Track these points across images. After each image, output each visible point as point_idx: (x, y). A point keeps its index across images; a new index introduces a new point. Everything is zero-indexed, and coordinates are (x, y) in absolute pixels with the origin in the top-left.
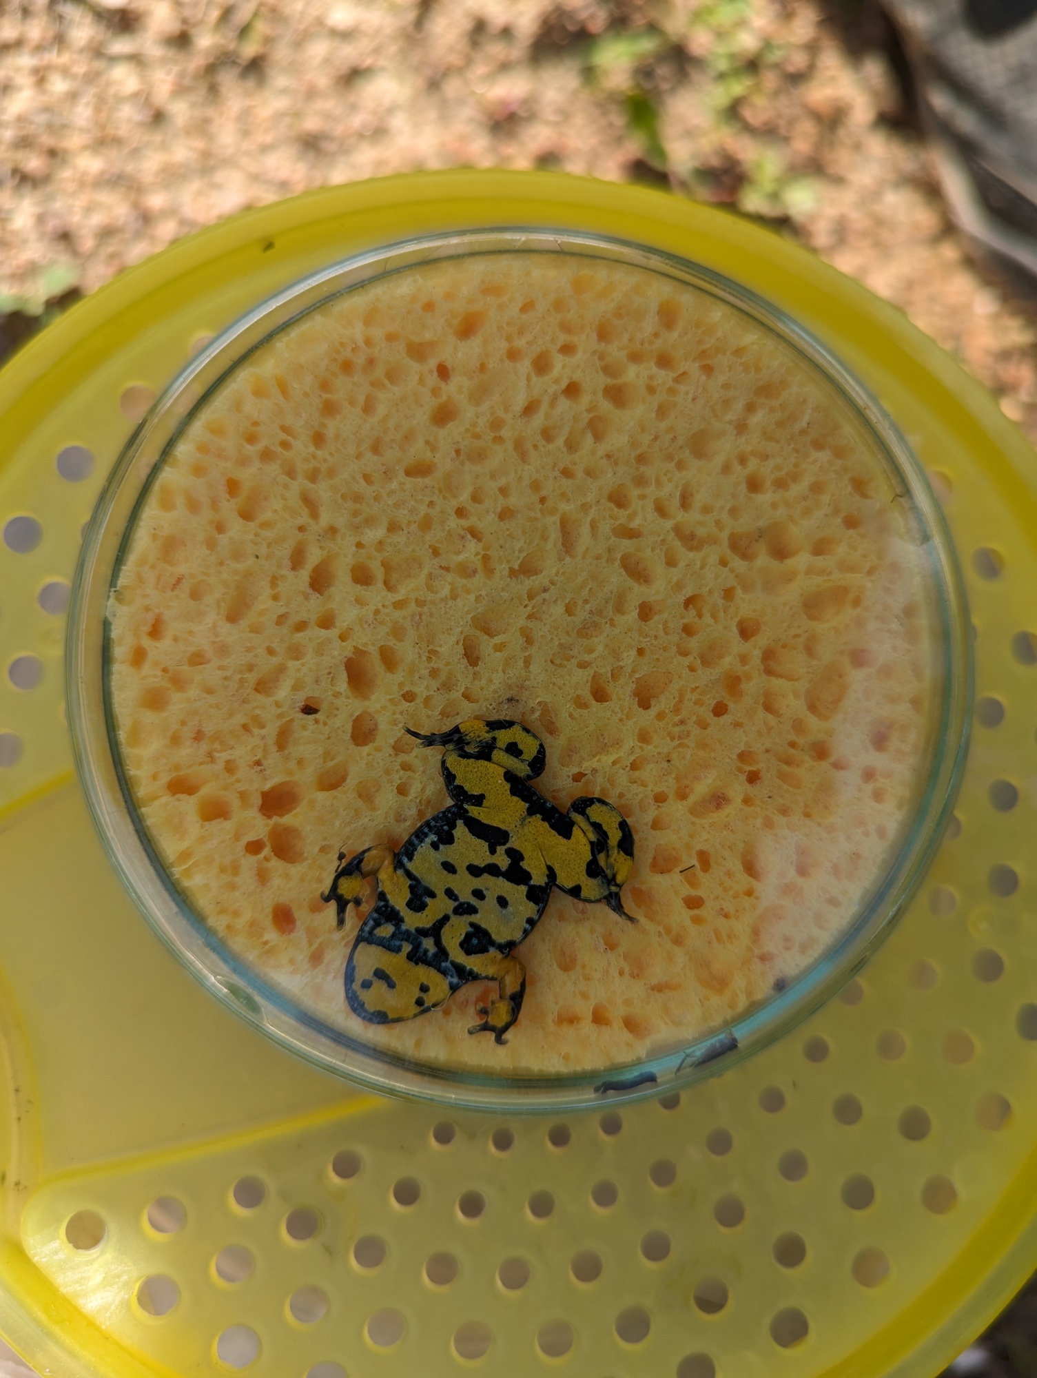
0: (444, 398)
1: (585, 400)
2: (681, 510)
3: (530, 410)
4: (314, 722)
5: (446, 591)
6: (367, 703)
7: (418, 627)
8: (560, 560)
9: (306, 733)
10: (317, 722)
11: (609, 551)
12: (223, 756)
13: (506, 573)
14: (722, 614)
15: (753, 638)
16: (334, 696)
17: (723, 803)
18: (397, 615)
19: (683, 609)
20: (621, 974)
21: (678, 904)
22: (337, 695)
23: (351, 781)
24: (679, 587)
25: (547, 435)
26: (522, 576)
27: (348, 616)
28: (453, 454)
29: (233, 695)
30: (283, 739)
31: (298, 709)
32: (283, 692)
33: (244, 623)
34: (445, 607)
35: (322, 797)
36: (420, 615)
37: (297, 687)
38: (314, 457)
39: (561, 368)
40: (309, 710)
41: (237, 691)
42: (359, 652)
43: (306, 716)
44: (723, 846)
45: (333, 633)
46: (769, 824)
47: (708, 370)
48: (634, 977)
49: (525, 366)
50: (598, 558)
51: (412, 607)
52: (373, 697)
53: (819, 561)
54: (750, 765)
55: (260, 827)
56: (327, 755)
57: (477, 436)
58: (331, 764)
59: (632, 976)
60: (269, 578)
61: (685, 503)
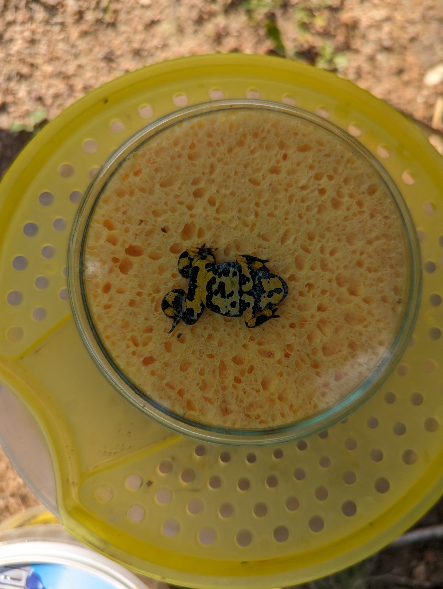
0: (279, 165)
1: (325, 197)
2: (329, 254)
3: (303, 188)
4: (162, 235)
5: (234, 225)
6: (184, 241)
7: (217, 230)
8: (277, 242)
9: (158, 237)
10: (164, 235)
11: (295, 250)
12: (128, 225)
13: (257, 233)
14: (316, 297)
15: (321, 312)
16: (175, 231)
17: (271, 356)
18: (213, 221)
19: (305, 285)
20: (198, 385)
21: (232, 377)
22: (176, 232)
23: (160, 261)
24: (309, 278)
25: (303, 200)
26: (261, 238)
27: (198, 210)
28: (268, 184)
29: (145, 209)
30: (149, 233)
31: (161, 227)
32: (160, 219)
33: (164, 189)
34: (230, 230)
35: (148, 260)
36: (220, 227)
37: (166, 221)
38: (224, 155)
39: (324, 182)
40: (164, 230)
41: (146, 208)
42: (193, 224)
43: (162, 231)
44: (260, 370)
45: (189, 212)
46: (281, 374)
47: (372, 216)
48: (201, 389)
49: (312, 173)
50: (290, 250)
51: (220, 223)
52: (187, 241)
53: (363, 304)
54: (289, 351)
55: (121, 255)
56: (159, 248)
57: (280, 184)
58: (158, 251)
59: (200, 388)
60: (182, 181)
61: (332, 253)
